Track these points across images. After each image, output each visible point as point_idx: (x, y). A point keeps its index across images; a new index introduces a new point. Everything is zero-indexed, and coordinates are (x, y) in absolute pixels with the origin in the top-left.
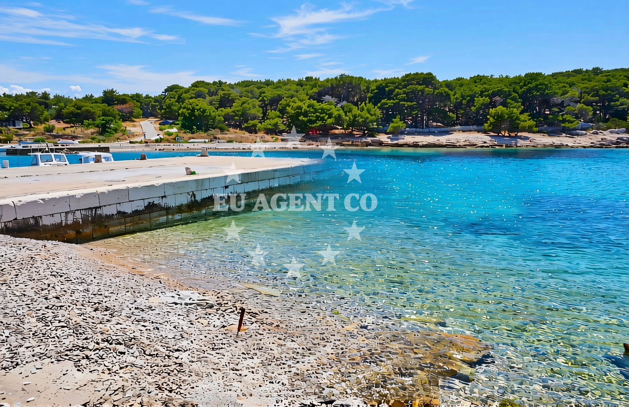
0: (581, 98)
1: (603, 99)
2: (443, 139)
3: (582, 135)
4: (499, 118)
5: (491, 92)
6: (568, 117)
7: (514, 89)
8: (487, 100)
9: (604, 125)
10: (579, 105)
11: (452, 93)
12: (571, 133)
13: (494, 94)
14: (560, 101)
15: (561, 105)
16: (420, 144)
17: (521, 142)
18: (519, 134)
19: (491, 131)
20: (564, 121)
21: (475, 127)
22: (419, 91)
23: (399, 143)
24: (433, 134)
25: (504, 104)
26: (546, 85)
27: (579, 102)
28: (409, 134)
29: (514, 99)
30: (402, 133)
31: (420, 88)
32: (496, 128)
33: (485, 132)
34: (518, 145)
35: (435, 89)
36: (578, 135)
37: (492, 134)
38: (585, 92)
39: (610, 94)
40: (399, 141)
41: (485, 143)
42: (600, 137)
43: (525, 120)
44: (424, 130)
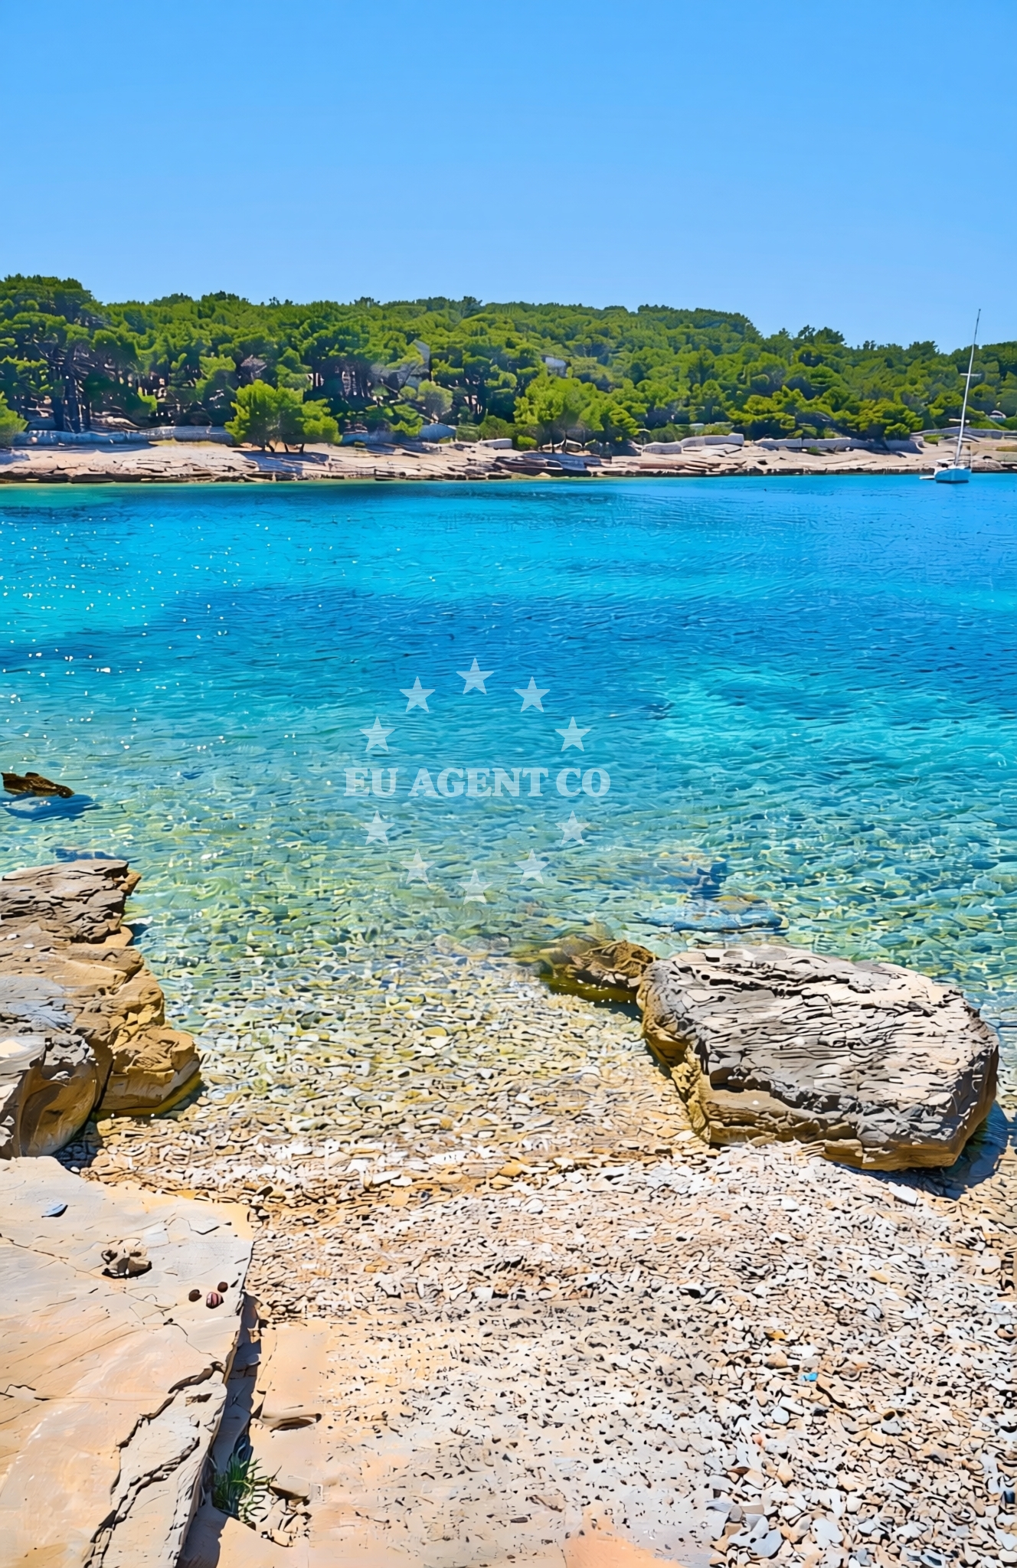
0: (431, 366)
1: (471, 371)
2: (129, 461)
3: (432, 451)
4: (259, 408)
5: (237, 341)
6: (403, 410)
7: (289, 337)
8: (228, 364)
9: (471, 429)
10: (425, 385)
11: (144, 339)
12: (413, 445)
13: (246, 349)
14: (386, 373)
15: (392, 383)
16: (72, 473)
17: (308, 468)
18: (308, 448)
19: (245, 439)
20: (396, 419)
21: (208, 430)
22: (52, 329)
23: (16, 471)
24: (104, 446)
25: (270, 377)
26: (355, 335)
27: (426, 376)
28: (42, 445)
29: (289, 363)
30: (21, 443)
31: (50, 319)
32: (255, 432)
33: (232, 443)
34: (304, 474)
35: (94, 326)
36: (424, 451)
37: (248, 447)
38: (436, 356)
39: (480, 363)
40: (15, 464)
41: (230, 468)
42: (467, 453)
43: (316, 414)
44: (79, 435)
